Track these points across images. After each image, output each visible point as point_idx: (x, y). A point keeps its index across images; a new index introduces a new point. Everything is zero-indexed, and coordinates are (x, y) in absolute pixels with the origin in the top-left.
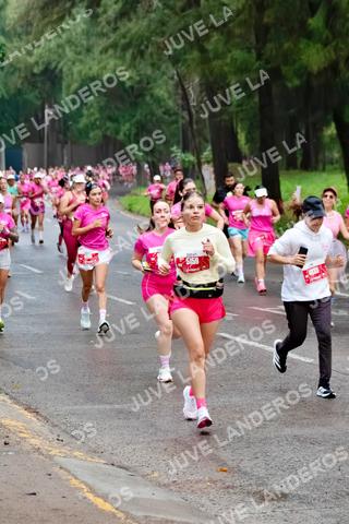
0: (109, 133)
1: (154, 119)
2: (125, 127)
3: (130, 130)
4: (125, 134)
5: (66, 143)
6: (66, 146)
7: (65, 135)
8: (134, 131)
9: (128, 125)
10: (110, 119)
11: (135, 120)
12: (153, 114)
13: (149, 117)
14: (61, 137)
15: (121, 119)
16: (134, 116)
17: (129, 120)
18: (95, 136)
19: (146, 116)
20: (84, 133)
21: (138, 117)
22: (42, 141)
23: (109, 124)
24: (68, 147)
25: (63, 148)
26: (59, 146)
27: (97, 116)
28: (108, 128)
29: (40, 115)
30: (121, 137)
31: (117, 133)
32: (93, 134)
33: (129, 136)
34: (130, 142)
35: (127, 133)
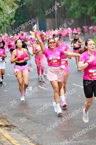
0: (83, 12)
2: (90, 9)
3: (92, 10)
4: (90, 12)
5: (65, 17)
6: (65, 19)
7: (65, 14)
8: (94, 10)
9: (91, 8)
10: (83, 6)
11: (94, 6)
14: (63, 15)
15: (88, 6)
16: (94, 4)
18: (77, 14)
20: (73, 12)
22: (54, 17)
23: (83, 8)
25: (64, 19)
26: (62, 19)
27: (78, 5)
28: (83, 10)
30: (88, 13)
31: (87, 12)
32: (76, 13)
33: (92, 12)
34: (93, 15)
35: (91, 11)
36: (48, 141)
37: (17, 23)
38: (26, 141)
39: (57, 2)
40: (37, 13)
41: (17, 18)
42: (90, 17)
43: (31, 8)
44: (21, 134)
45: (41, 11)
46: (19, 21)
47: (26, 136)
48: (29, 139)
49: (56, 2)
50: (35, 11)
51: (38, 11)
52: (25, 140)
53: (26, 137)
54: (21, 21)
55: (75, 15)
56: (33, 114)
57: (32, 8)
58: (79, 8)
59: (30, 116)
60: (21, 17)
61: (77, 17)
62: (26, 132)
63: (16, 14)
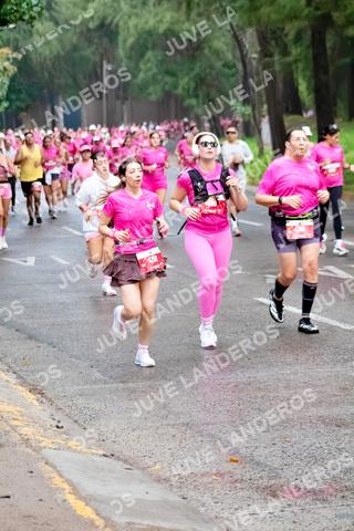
0: (167, 87)
1: (213, 72)
2: (184, 82)
3: (188, 83)
4: (184, 89)
5: (127, 99)
6: (126, 102)
8: (193, 85)
9: (186, 80)
10: (169, 73)
11: (192, 74)
12: (211, 67)
13: (208, 70)
14: (121, 93)
15: (180, 74)
16: (192, 69)
17: (187, 74)
18: (155, 93)
19: (205, 70)
20: (143, 88)
21: (197, 70)
23: (168, 79)
24: (128, 103)
25: (123, 103)
26: (119, 102)
27: (155, 70)
28: (166, 83)
29: (99, 70)
30: (180, 91)
31: (176, 87)
32: (151, 89)
33: (189, 88)
34: (189, 96)
35: (186, 87)
37: (14, 107)
38: (7, 381)
39: (109, 62)
40: (59, 86)
41: (13, 97)
42: (183, 100)
43: (46, 75)
45: (70, 81)
46: (18, 103)
48: (15, 376)
49: (105, 63)
50: (56, 81)
51: (62, 81)
52: (6, 378)
53: (8, 371)
54: (23, 105)
55: (150, 94)
56: (30, 321)
57: (50, 73)
58: (160, 77)
59: (22, 324)
60: (22, 96)
61: (153, 98)
62: (9, 360)
63: (9, 87)
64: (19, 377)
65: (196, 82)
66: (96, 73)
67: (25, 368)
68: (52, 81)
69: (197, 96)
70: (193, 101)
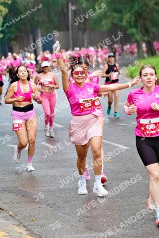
0: (115, 21)
1: (148, 9)
2: (127, 16)
3: (130, 18)
4: (127, 22)
5: (85, 30)
6: (86, 32)
8: (133, 19)
9: (129, 15)
10: (115, 11)
11: (133, 11)
12: (147, 5)
13: (144, 8)
14: (82, 26)
15: (123, 11)
16: (133, 8)
17: (129, 11)
18: (106, 25)
19: (142, 7)
20: (98, 21)
21: (136, 8)
22: (68, 29)
23: (115, 15)
24: (87, 33)
25: (84, 33)
26: (80, 32)
28: (114, 18)
29: (65, 10)
30: (124, 23)
31: (121, 21)
32: (104, 22)
33: (130, 22)
34: (131, 27)
35: (129, 20)
36: (57, 233)
37: (6, 38)
38: (20, 233)
39: (73, 4)
40: (38, 21)
41: (6, 30)
42: (126, 30)
44: (12, 221)
45: (46, 19)
46: (9, 35)
47: (20, 224)
48: (25, 229)
49: (70, 4)
50: (36, 18)
51: (40, 18)
52: (19, 230)
53: (20, 226)
54: (13, 36)
55: (103, 26)
56: (32, 189)
58: (109, 14)
59: (27, 192)
61: (104, 29)
62: (20, 217)
64: (28, 230)
65: (136, 17)
66: (64, 12)
67: (31, 223)
68: (33, 19)
69: (136, 27)
70: (134, 30)
